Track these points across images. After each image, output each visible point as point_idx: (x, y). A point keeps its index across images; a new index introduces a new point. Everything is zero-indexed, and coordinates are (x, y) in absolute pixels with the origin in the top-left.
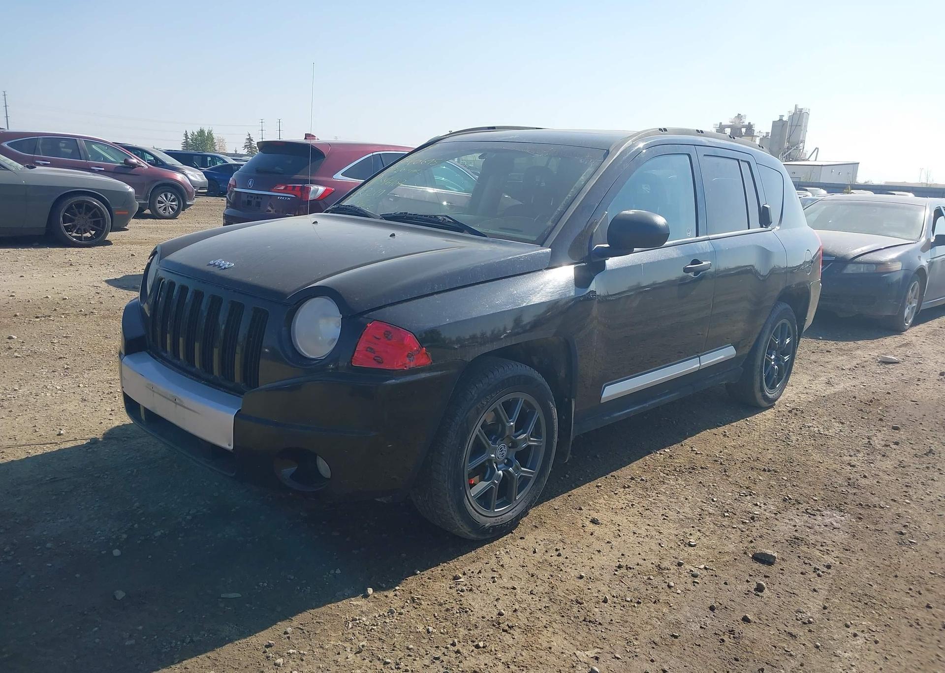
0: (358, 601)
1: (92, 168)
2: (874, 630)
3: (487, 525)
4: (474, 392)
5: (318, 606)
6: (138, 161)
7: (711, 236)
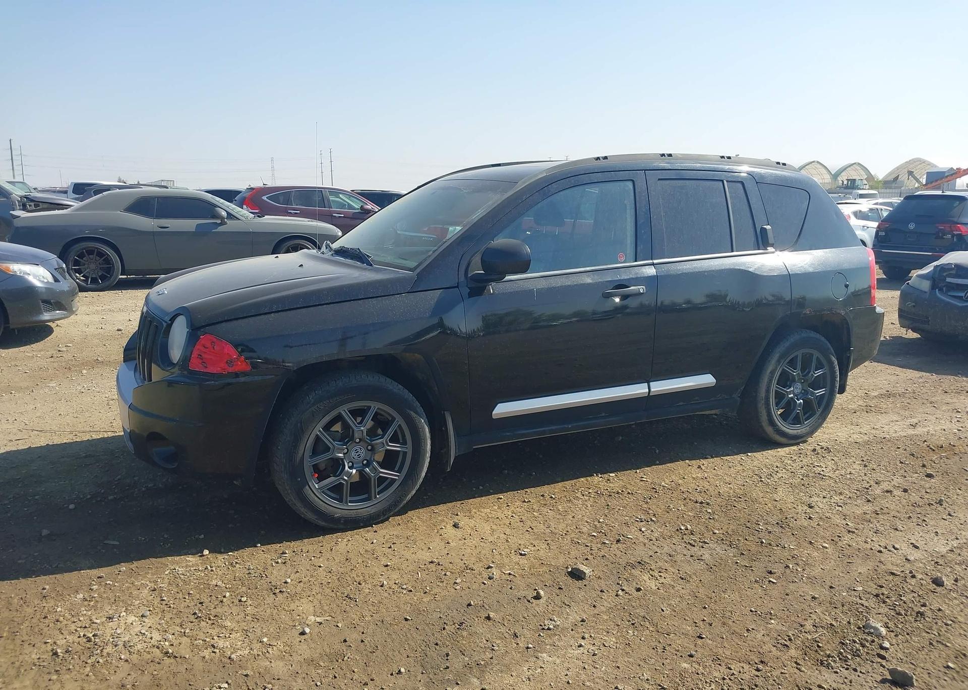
0: (192, 559)
1: (334, 215)
2: (606, 645)
3: (336, 516)
4: (312, 397)
5: (161, 557)
6: (373, 207)
7: (655, 261)
